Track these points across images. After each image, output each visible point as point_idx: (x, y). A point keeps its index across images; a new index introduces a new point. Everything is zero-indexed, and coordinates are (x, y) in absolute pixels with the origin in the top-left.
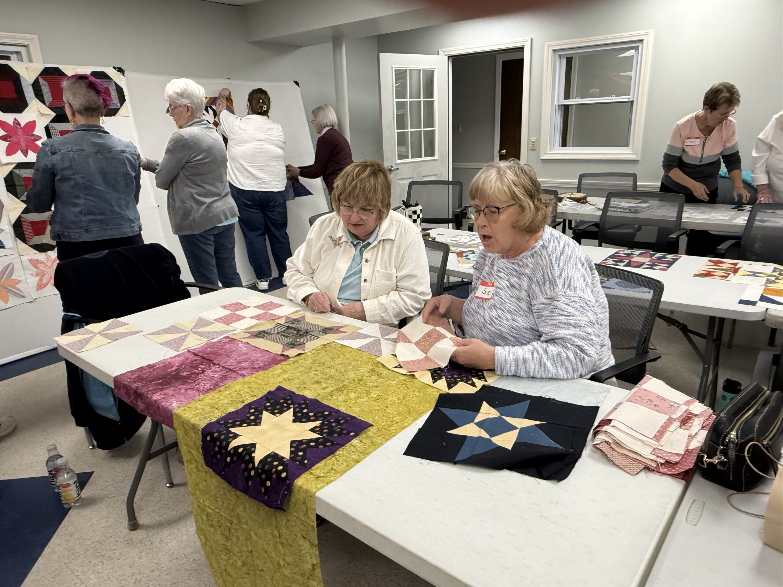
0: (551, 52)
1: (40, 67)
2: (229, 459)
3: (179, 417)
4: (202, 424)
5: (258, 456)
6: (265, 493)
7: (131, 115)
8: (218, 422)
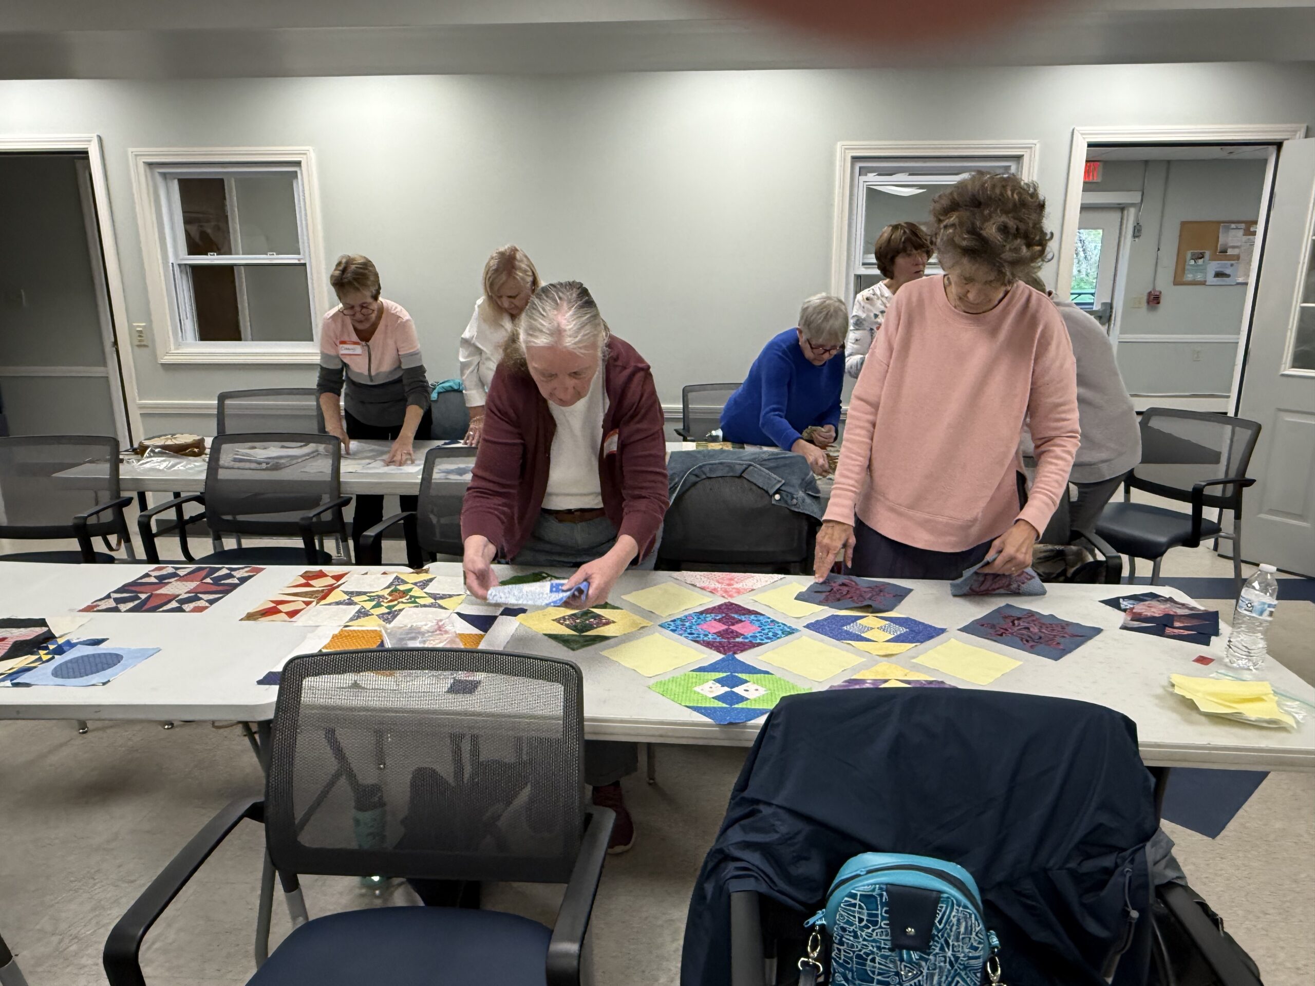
0: (142, 168)
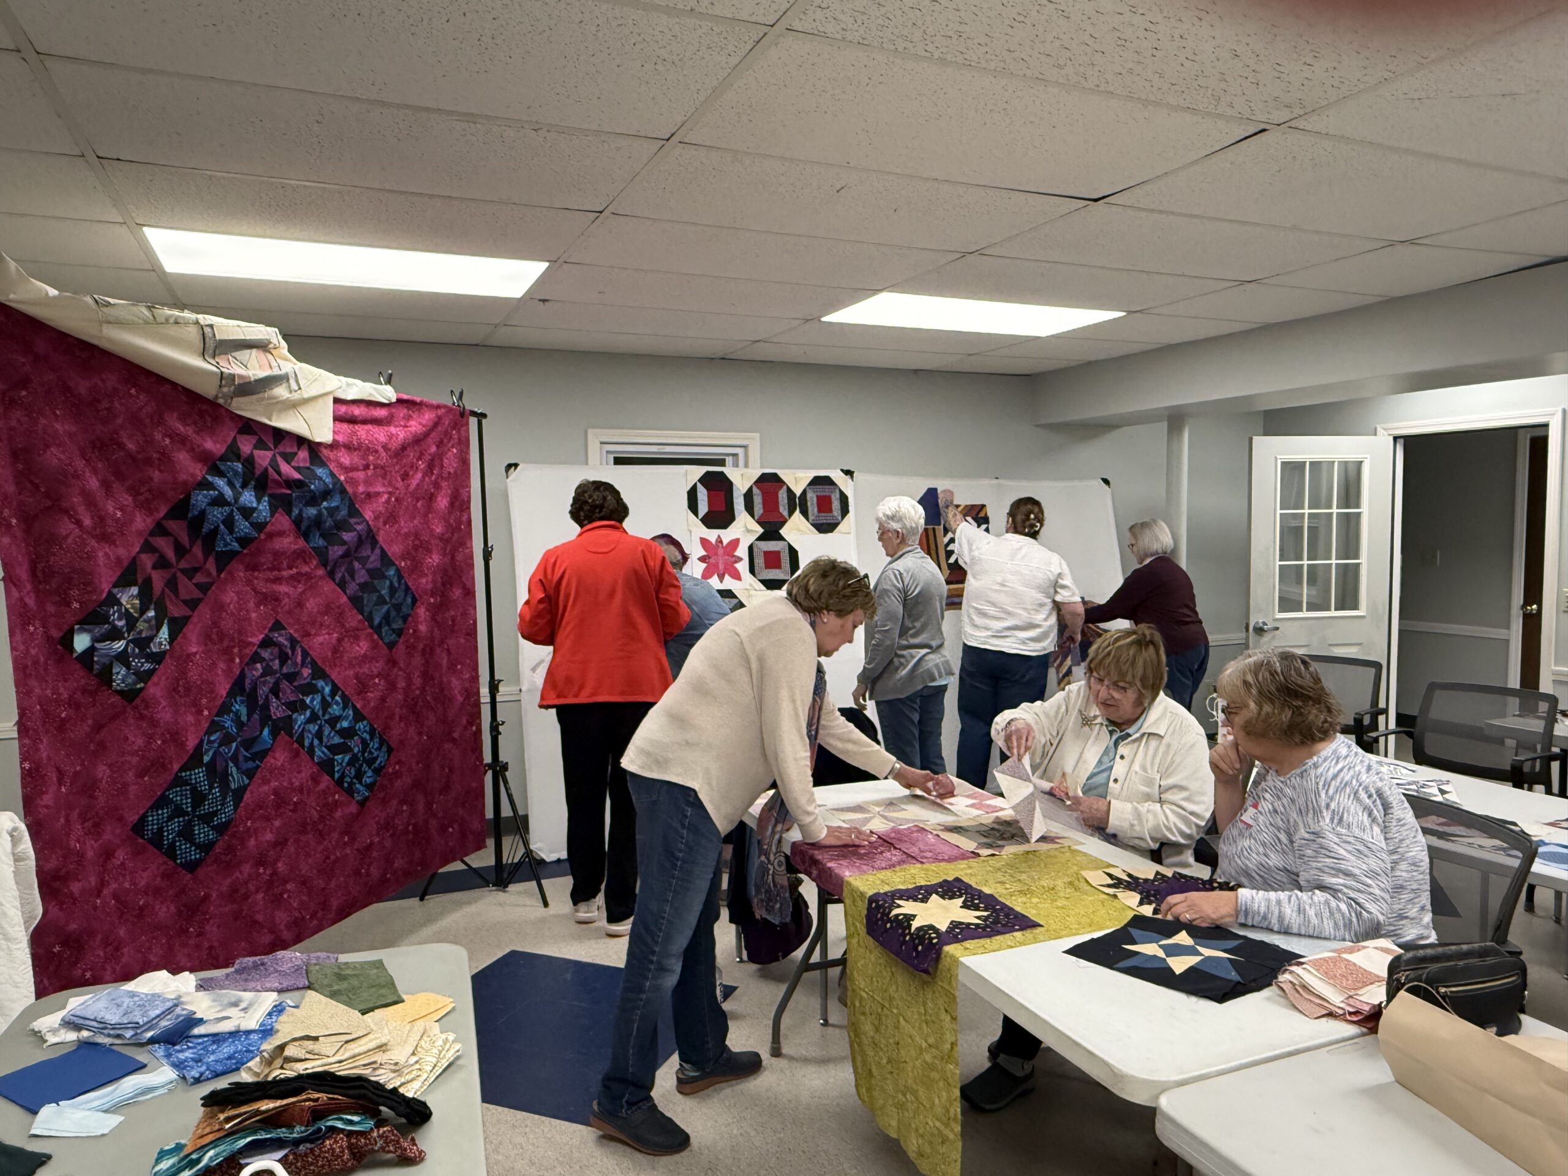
1: (755, 473)
2: (888, 925)
3: (849, 884)
4: (870, 893)
5: (915, 924)
6: (917, 957)
7: (853, 530)
8: (886, 894)
